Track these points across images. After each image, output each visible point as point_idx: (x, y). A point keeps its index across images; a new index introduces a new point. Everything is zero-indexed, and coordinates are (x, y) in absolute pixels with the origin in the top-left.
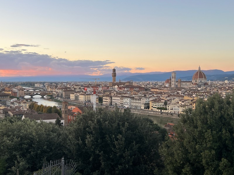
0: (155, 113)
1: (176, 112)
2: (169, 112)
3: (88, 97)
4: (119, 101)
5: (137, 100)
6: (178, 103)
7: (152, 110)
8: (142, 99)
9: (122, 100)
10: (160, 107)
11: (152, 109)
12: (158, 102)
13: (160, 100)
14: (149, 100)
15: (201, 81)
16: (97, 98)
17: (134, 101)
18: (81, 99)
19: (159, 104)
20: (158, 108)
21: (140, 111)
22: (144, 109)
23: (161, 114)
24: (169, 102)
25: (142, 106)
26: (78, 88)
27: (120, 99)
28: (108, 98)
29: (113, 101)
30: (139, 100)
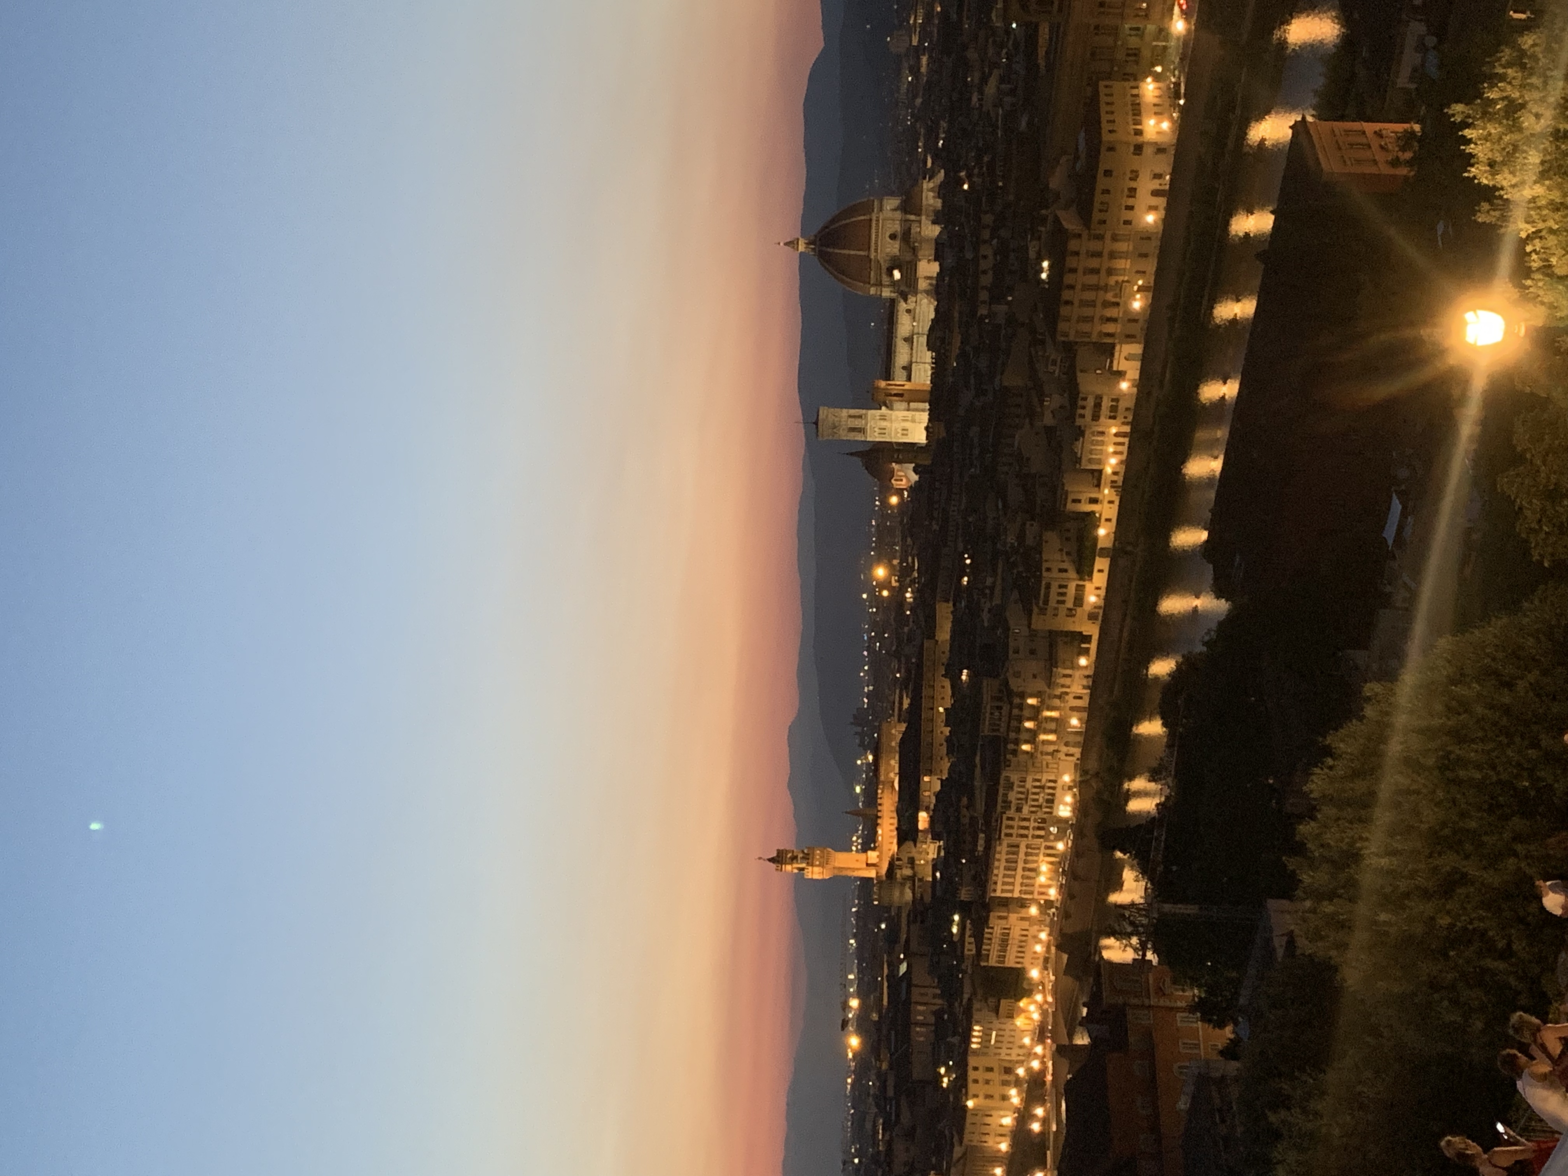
2: (1115, 496)
4: (1023, 849)
5: (1020, 720)
6: (1050, 431)
7: (1100, 614)
9: (1015, 823)
10: (1074, 557)
11: (1092, 617)
12: (1042, 569)
13: (1022, 551)
14: (1025, 631)
16: (994, 1010)
19: (1055, 567)
20: (1085, 571)
24: (1043, 494)
25: (1067, 681)
26: (907, 1150)
27: (1006, 841)
28: (997, 931)
29: (1017, 888)
30: (1017, 701)
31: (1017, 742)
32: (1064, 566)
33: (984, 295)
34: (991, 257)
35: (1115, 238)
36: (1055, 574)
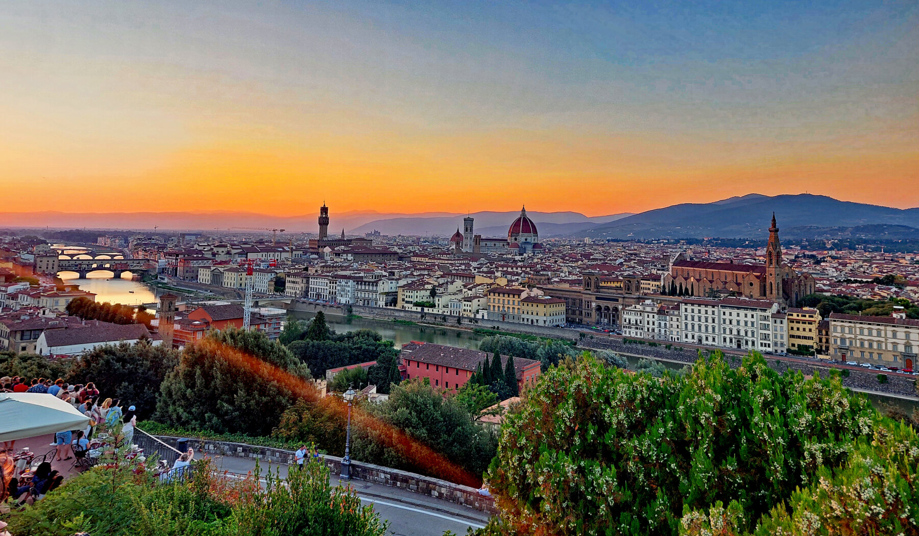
0: (408, 315)
1: (455, 313)
2: (440, 313)
4: (325, 288)
5: (369, 285)
6: (461, 291)
7: (403, 310)
8: (380, 283)
9: (334, 285)
10: (421, 300)
11: (402, 306)
12: (417, 290)
13: (423, 284)
14: (398, 285)
15: (526, 240)
16: (272, 280)
17: (363, 287)
19: (418, 294)
20: (417, 304)
21: (374, 310)
22: (384, 307)
23: (422, 316)
24: (442, 290)
25: (381, 299)
26: (223, 252)
27: (328, 282)
28: (298, 280)
29: (312, 286)
30: (375, 284)
31: (361, 284)
32: (418, 297)
33: (505, 269)
34: (516, 271)
35: (518, 309)
36: (416, 294)
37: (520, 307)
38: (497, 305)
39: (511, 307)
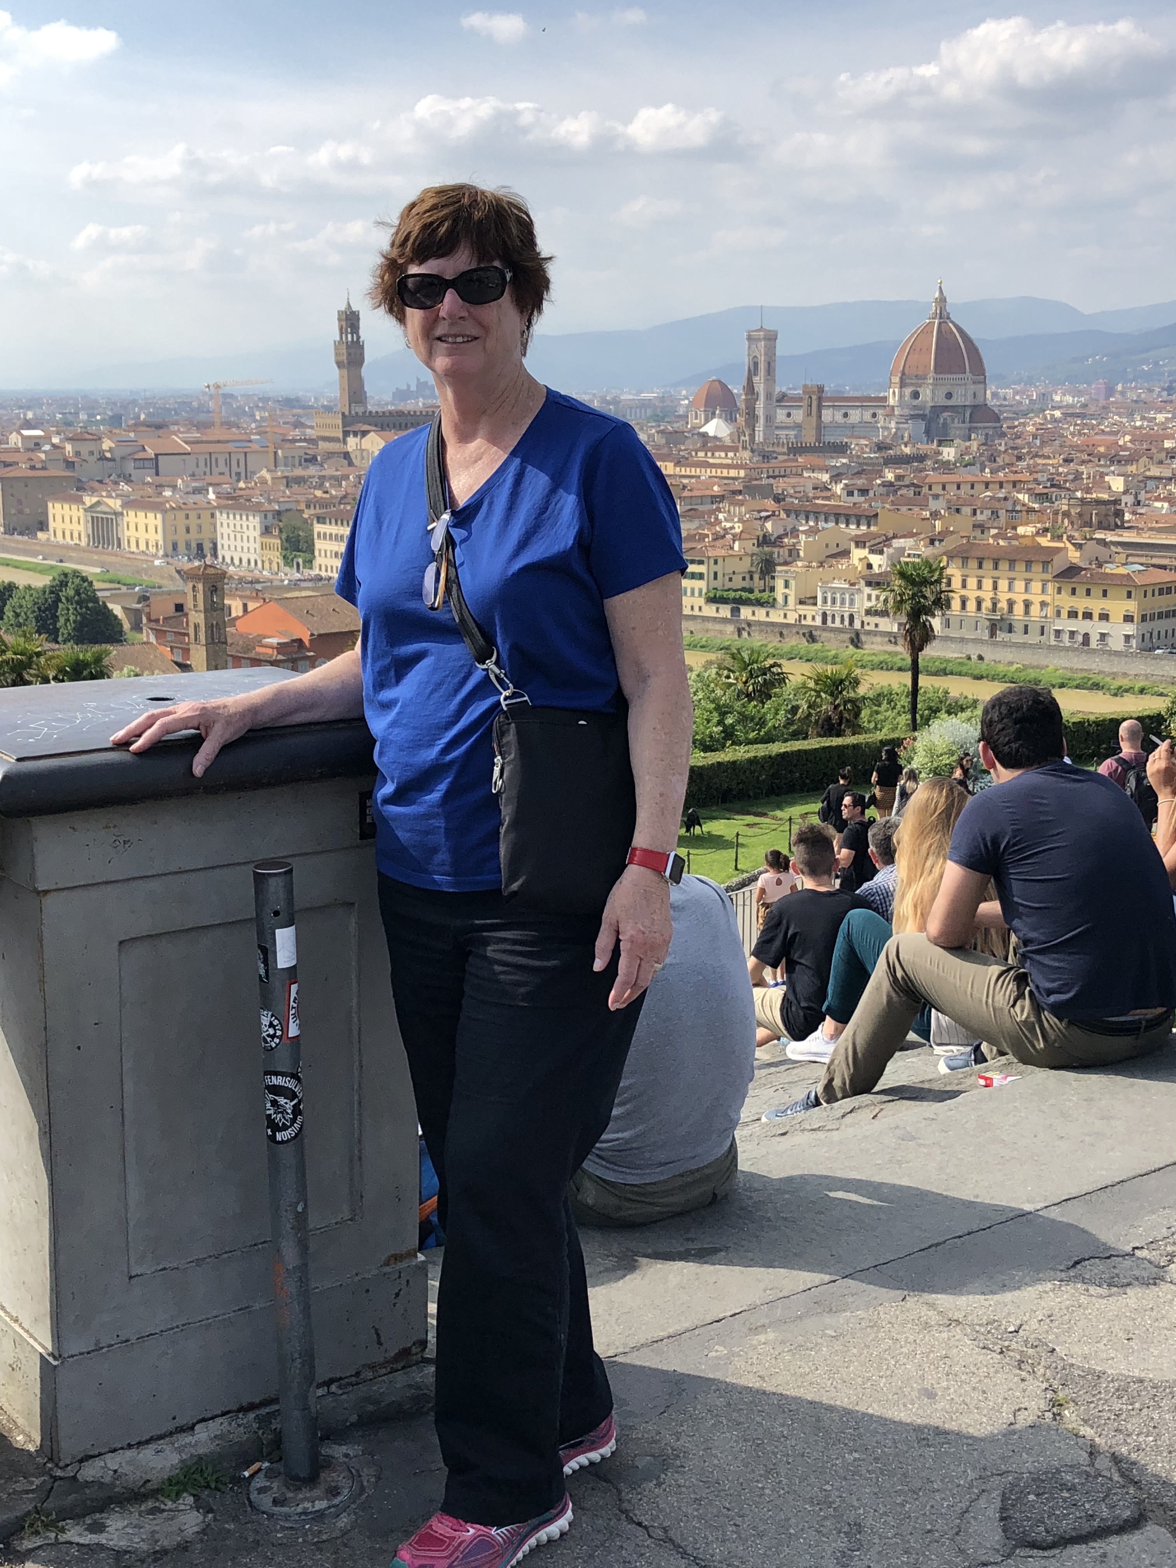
1: (838, 620)
2: (792, 619)
3: (193, 522)
6: (844, 555)
12: (715, 556)
15: (949, 396)
16: (266, 531)
18: (142, 536)
20: (716, 597)
23: (739, 631)
35: (1043, 604)
37: (1048, 599)
38: (972, 594)
39: (1019, 599)
